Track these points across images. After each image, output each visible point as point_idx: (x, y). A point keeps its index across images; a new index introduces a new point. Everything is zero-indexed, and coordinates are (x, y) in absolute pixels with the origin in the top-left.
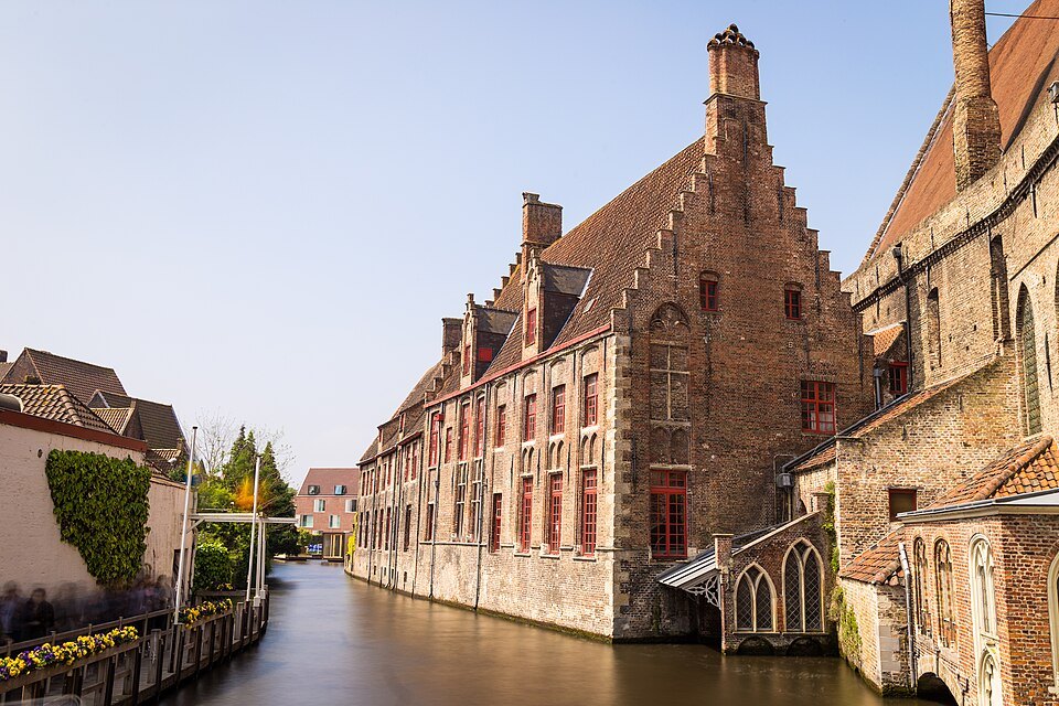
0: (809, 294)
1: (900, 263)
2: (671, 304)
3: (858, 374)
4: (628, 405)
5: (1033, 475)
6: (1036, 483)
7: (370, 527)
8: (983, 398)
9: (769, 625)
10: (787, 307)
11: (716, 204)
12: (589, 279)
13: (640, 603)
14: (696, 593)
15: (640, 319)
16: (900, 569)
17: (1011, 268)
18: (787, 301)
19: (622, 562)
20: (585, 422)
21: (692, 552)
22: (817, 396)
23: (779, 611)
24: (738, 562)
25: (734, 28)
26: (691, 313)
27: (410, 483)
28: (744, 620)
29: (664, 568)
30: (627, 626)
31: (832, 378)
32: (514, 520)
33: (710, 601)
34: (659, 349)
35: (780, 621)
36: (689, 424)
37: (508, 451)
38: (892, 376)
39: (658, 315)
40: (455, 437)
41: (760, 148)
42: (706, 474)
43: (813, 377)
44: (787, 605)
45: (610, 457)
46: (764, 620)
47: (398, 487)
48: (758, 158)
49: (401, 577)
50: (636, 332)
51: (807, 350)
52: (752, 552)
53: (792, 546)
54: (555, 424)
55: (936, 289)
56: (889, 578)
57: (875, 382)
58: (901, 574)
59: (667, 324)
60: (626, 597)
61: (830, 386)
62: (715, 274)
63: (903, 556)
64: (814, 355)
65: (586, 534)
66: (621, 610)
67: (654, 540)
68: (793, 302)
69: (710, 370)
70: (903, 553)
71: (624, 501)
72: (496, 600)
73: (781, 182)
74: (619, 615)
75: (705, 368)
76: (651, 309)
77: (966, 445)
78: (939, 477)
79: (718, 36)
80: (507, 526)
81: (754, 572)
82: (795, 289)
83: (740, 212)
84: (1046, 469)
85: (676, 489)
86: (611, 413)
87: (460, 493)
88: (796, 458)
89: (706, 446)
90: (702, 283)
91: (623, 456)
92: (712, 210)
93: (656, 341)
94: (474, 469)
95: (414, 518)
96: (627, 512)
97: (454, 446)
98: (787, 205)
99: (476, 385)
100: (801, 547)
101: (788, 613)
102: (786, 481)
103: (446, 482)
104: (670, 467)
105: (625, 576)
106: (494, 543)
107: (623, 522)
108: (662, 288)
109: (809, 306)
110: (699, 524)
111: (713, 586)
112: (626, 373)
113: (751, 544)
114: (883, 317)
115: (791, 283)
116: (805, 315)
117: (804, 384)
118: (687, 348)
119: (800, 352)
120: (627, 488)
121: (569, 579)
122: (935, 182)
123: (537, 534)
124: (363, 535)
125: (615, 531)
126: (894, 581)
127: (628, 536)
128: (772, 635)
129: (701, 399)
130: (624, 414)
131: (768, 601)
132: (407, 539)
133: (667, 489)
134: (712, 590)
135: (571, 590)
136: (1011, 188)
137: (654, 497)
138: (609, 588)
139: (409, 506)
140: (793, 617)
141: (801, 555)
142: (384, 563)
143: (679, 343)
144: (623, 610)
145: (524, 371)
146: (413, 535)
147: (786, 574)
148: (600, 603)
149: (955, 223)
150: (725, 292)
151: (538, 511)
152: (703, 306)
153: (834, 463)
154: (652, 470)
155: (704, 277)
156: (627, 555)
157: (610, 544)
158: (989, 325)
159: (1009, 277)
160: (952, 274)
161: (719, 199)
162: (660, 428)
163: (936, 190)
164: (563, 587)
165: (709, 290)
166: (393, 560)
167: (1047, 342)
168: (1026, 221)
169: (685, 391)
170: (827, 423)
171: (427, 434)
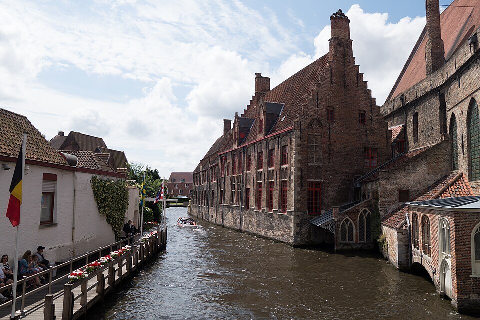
0: (368, 115)
1: (403, 102)
2: (316, 119)
3: (386, 145)
4: (300, 158)
5: (456, 187)
6: (457, 190)
7: (198, 197)
8: (436, 156)
9: (353, 240)
10: (360, 120)
11: (333, 81)
12: (283, 108)
13: (304, 231)
14: (326, 228)
15: (304, 125)
16: (406, 223)
17: (449, 106)
18: (360, 117)
19: (297, 216)
20: (283, 163)
21: (323, 212)
22: (370, 153)
23: (357, 235)
24: (341, 217)
25: (340, 11)
26: (323, 123)
27: (214, 182)
28: (344, 238)
29: (313, 218)
30: (299, 239)
31: (376, 147)
32: (255, 199)
33: (331, 231)
34: (311, 136)
35: (357, 239)
36: (322, 165)
37: (252, 173)
38: (399, 145)
39: (311, 123)
40: (231, 167)
41: (350, 58)
42: (328, 183)
43: (369, 146)
44: (359, 233)
45: (293, 177)
46: (351, 238)
47: (209, 183)
48: (350, 62)
49: (211, 217)
50: (303, 130)
51: (367, 136)
52: (347, 214)
53: (362, 211)
54: (271, 164)
55: (417, 113)
56: (402, 227)
57: (392, 148)
58: (407, 226)
59: (314, 127)
60: (299, 229)
61: (375, 150)
62: (332, 107)
63: (408, 219)
64: (369, 138)
65: (283, 205)
66: (297, 234)
67: (309, 208)
68: (362, 118)
69: (330, 144)
70: (407, 218)
71: (298, 193)
72: (248, 227)
73: (358, 71)
74: (296, 235)
75: (328, 143)
76: (308, 121)
77: (429, 174)
78: (418, 186)
79: (334, 14)
80: (252, 200)
81: (347, 221)
82: (363, 113)
83: (342, 84)
84: (461, 185)
85: (317, 189)
86: (293, 160)
87: (233, 187)
88: (362, 177)
89: (328, 173)
90: (328, 111)
91: (297, 177)
92: (332, 83)
93: (310, 134)
94: (239, 179)
95: (215, 195)
96: (299, 198)
97: (231, 170)
98: (360, 80)
99: (239, 148)
100: (365, 211)
101: (360, 236)
102: (358, 186)
103: (228, 182)
104: (316, 181)
105: (298, 221)
106: (247, 207)
107: (297, 201)
108: (313, 113)
109: (368, 119)
110: (326, 202)
111: (332, 226)
112: (299, 146)
113: (346, 210)
114: (395, 123)
115: (361, 111)
116: (366, 123)
117: (366, 149)
118: (321, 136)
119: (364, 137)
120: (299, 189)
121: (277, 222)
122: (416, 70)
123: (264, 204)
124: (195, 200)
125: (295, 205)
126: (404, 228)
127: (299, 206)
128: (354, 244)
129: (327, 155)
130: (298, 161)
131: (353, 231)
132: (213, 203)
133: (314, 189)
134: (332, 227)
135: (277, 225)
136: (449, 76)
137: (309, 192)
138: (292, 225)
139: (213, 191)
140: (362, 237)
141: (365, 214)
142: (204, 211)
143: (319, 134)
144: (298, 233)
145: (258, 144)
146: (215, 201)
147: (359, 221)
148: (289, 231)
149: (426, 88)
150: (337, 114)
151: (264, 195)
152: (328, 120)
153: (378, 180)
154: (309, 182)
155: (329, 109)
156: (299, 214)
157: (293, 209)
158: (438, 128)
159: (448, 110)
160: (424, 108)
161: (334, 78)
162: (312, 166)
163: (417, 73)
164: (274, 224)
165: (331, 113)
166: (207, 211)
167: (463, 136)
168: (455, 89)
169: (321, 152)
170: (374, 164)
171: (220, 164)
